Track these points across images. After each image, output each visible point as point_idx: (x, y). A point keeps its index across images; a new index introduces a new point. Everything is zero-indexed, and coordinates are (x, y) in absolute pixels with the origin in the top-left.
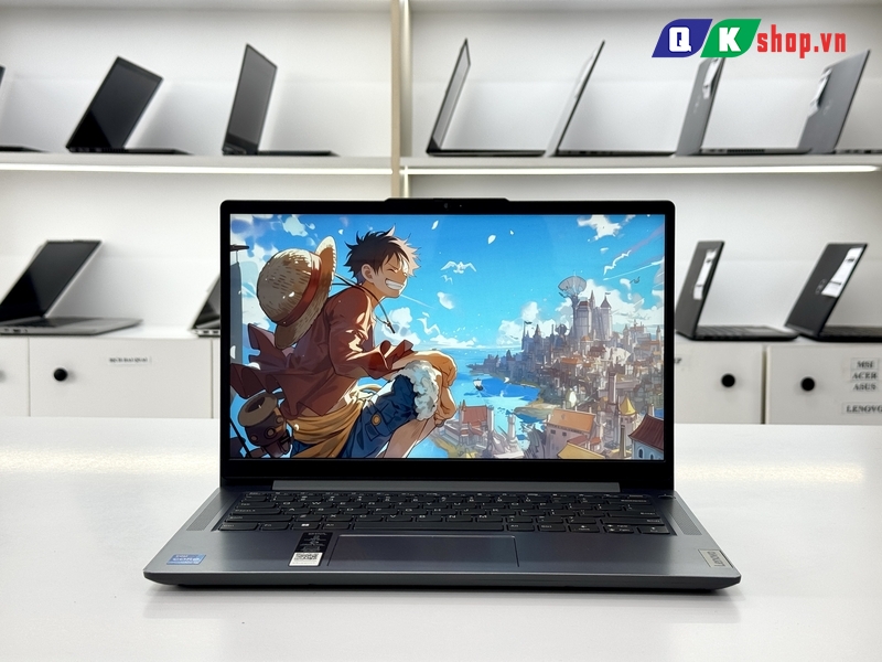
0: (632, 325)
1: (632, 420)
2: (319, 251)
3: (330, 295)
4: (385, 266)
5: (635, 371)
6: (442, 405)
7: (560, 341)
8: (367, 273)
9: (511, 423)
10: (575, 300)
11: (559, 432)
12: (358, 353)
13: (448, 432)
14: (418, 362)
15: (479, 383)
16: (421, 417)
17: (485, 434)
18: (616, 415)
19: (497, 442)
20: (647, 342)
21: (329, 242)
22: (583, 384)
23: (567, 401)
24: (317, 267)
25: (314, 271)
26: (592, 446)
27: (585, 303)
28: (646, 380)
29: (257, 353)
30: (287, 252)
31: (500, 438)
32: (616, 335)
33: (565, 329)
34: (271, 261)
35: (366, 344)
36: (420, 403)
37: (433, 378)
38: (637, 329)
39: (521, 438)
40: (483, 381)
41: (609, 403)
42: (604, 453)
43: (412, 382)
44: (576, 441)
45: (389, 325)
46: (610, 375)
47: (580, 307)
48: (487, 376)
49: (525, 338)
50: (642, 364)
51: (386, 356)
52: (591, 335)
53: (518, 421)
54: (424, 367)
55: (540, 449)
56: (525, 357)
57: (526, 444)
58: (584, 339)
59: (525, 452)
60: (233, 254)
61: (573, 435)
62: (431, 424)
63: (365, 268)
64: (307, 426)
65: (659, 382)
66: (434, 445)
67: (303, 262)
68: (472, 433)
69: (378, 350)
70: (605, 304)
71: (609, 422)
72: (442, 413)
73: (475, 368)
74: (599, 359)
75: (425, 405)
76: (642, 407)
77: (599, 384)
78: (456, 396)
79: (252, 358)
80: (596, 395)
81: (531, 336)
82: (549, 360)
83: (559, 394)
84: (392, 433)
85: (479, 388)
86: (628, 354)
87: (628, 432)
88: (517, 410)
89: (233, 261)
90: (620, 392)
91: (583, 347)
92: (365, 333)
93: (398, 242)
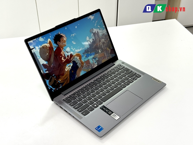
1: (109, 51)
2: (48, 43)
3: (54, 51)
4: (61, 40)
5: (106, 42)
6: (82, 63)
7: (94, 42)
8: (59, 43)
10: (93, 33)
11: (100, 58)
12: (64, 60)
13: (85, 68)
14: (74, 57)
15: (85, 56)
16: (79, 67)
17: (90, 65)
18: (107, 51)
20: (106, 36)
21: (49, 40)
22: (100, 48)
24: (49, 46)
25: (49, 47)
26: (106, 58)
27: (95, 33)
28: (108, 43)
29: (46, 69)
30: (42, 45)
31: (93, 64)
32: (101, 37)
33: (94, 39)
34: (40, 49)
36: (78, 64)
37: (78, 59)
38: (104, 34)
39: (95, 62)
40: (86, 55)
41: (105, 49)
42: (108, 59)
43: (75, 61)
44: (103, 59)
45: (67, 52)
46: (103, 44)
47: (94, 34)
48: (86, 54)
49: (89, 44)
50: (107, 40)
51: (69, 58)
52: (98, 39)
53: (94, 60)
54: (76, 57)
55: (99, 63)
56: (90, 47)
57: (97, 63)
58: (97, 40)
59: (97, 65)
60: (32, 50)
61: (102, 58)
62: (81, 67)
63: (58, 42)
64: (62, 79)
65: (110, 42)
66: (83, 71)
67: (46, 46)
68: (88, 66)
69: (67, 58)
70: (98, 32)
71: (106, 53)
72: (82, 65)
73: (84, 53)
74: (101, 42)
75: (79, 64)
76: (109, 48)
77: (102, 47)
78: (83, 60)
79: (46, 71)
80: (103, 49)
82: (94, 46)
83: (98, 52)
84: (76, 73)
85: (86, 57)
86: (104, 39)
87: (109, 53)
88: (93, 58)
89: (33, 52)
90: (106, 47)
91: (98, 41)
93: (61, 34)
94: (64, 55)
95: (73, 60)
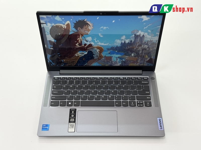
0: (150, 40)
1: (147, 59)
2: (66, 24)
3: (70, 34)
4: (84, 28)
5: (149, 49)
6: (100, 56)
7: (130, 44)
8: (79, 29)
9: (117, 59)
10: (135, 35)
11: (129, 61)
12: (78, 46)
13: (101, 61)
15: (109, 52)
16: (95, 58)
17: (110, 62)
18: (143, 58)
19: (113, 63)
20: (153, 44)
22: (135, 52)
23: (131, 55)
24: (66, 28)
25: (65, 29)
26: (137, 63)
27: (138, 36)
28: (152, 51)
30: (57, 24)
32: (145, 42)
33: (132, 41)
34: (53, 26)
35: (80, 44)
36: (94, 56)
37: (98, 51)
41: (142, 56)
42: (139, 65)
43: (92, 52)
44: (132, 63)
45: (86, 40)
46: (143, 50)
47: (136, 37)
49: (122, 43)
50: (151, 48)
51: (85, 47)
52: (139, 43)
53: (119, 59)
54: (95, 49)
55: (124, 64)
56: (121, 47)
57: (120, 63)
58: (137, 43)
59: (120, 65)
62: (97, 60)
64: (67, 60)
65: (155, 51)
67: (62, 27)
68: (107, 61)
69: (83, 45)
71: (141, 59)
72: (100, 58)
73: (108, 49)
74: (140, 47)
75: (96, 56)
76: (150, 56)
77: (139, 52)
79: (51, 47)
80: (138, 54)
81: (123, 43)
82: (127, 47)
83: (129, 54)
86: (148, 46)
87: (146, 61)
88: (119, 57)
89: (42, 26)
90: (145, 54)
91: (136, 45)
92: (80, 42)
93: (87, 22)
94: (81, 42)
95: (89, 50)
